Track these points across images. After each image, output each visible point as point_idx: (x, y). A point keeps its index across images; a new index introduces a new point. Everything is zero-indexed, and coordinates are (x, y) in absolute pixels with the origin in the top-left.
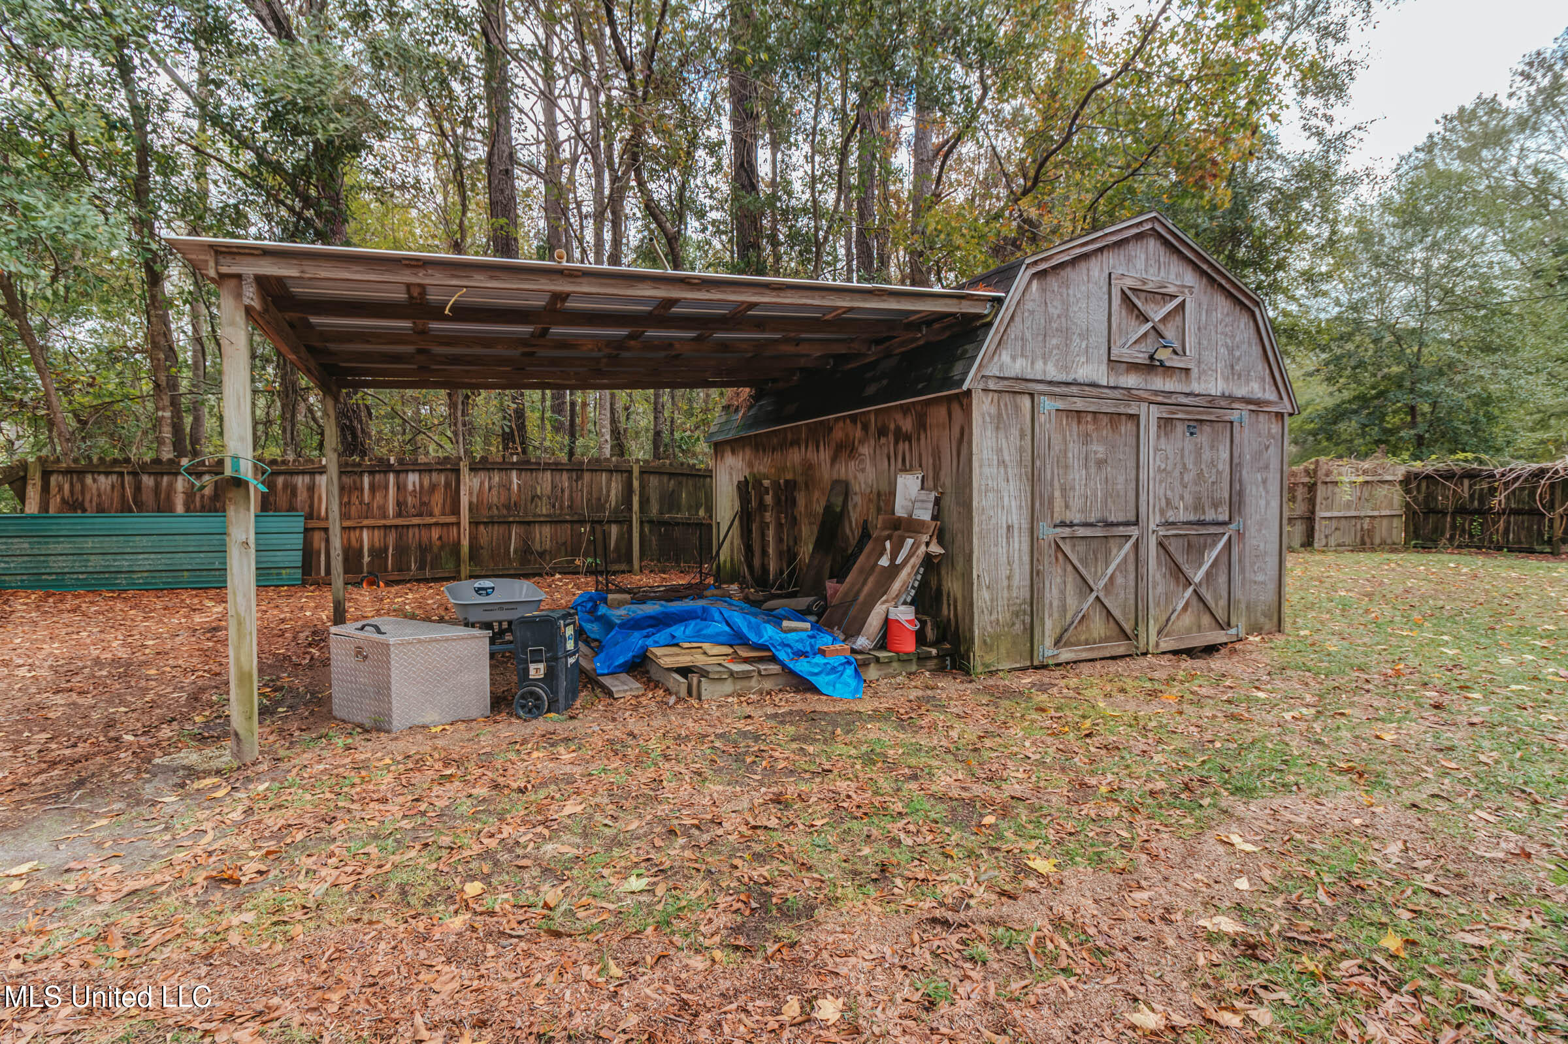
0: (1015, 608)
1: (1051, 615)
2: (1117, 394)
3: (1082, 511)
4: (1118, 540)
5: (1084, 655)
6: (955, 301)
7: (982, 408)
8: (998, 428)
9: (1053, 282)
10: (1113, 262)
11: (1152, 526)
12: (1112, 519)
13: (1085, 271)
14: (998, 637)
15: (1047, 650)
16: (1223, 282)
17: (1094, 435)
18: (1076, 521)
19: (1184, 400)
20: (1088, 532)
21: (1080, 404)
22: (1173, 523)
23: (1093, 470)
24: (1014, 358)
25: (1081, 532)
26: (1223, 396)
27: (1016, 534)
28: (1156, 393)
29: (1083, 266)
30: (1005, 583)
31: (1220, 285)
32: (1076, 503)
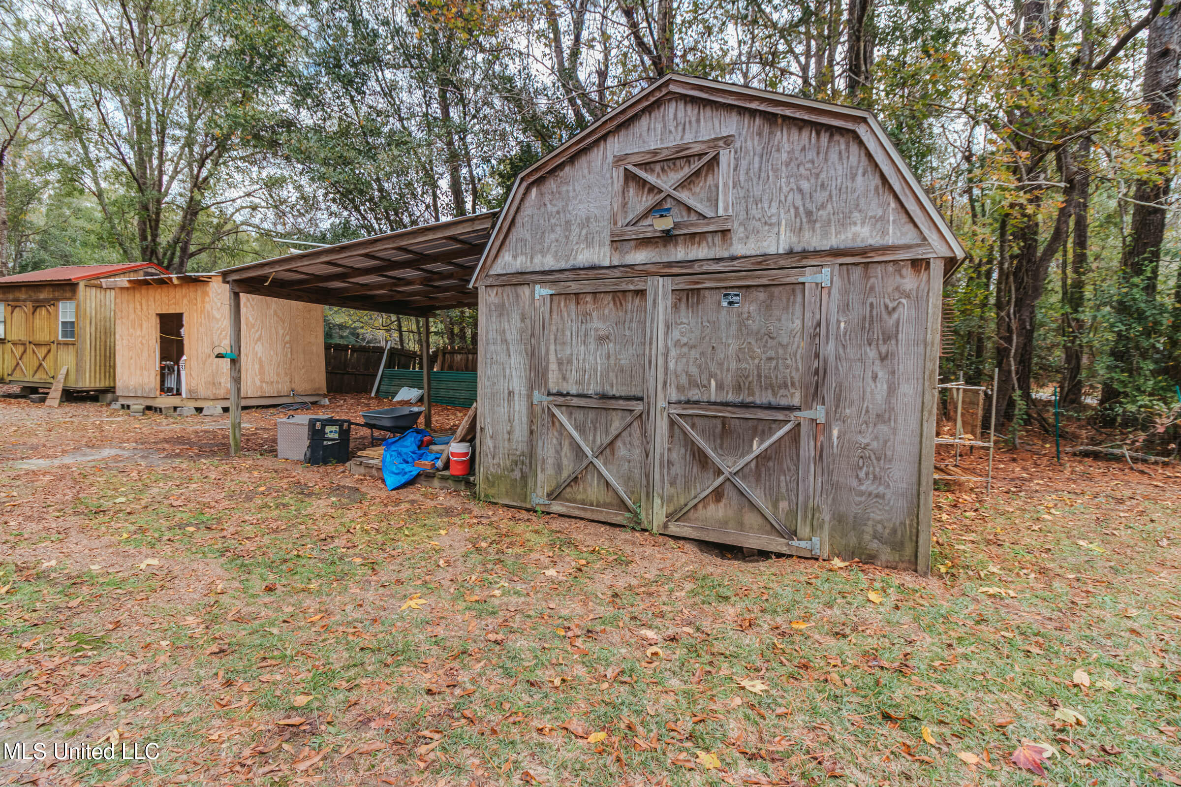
0: (514, 458)
1: (543, 470)
2: (616, 273)
3: (579, 383)
4: (620, 413)
5: (576, 513)
6: (470, 223)
7: (487, 299)
8: (501, 315)
9: (551, 184)
10: (615, 146)
11: (661, 403)
12: (614, 392)
13: (585, 165)
14: (500, 478)
15: (539, 498)
16: (788, 112)
17: (594, 314)
18: (572, 392)
19: (715, 267)
20: (582, 402)
21: (574, 287)
22: (696, 402)
23: (592, 347)
24: (515, 257)
25: (575, 401)
26: (790, 253)
27: (516, 398)
28: (670, 264)
29: (583, 162)
30: (506, 436)
31: (785, 118)
32: (573, 376)
